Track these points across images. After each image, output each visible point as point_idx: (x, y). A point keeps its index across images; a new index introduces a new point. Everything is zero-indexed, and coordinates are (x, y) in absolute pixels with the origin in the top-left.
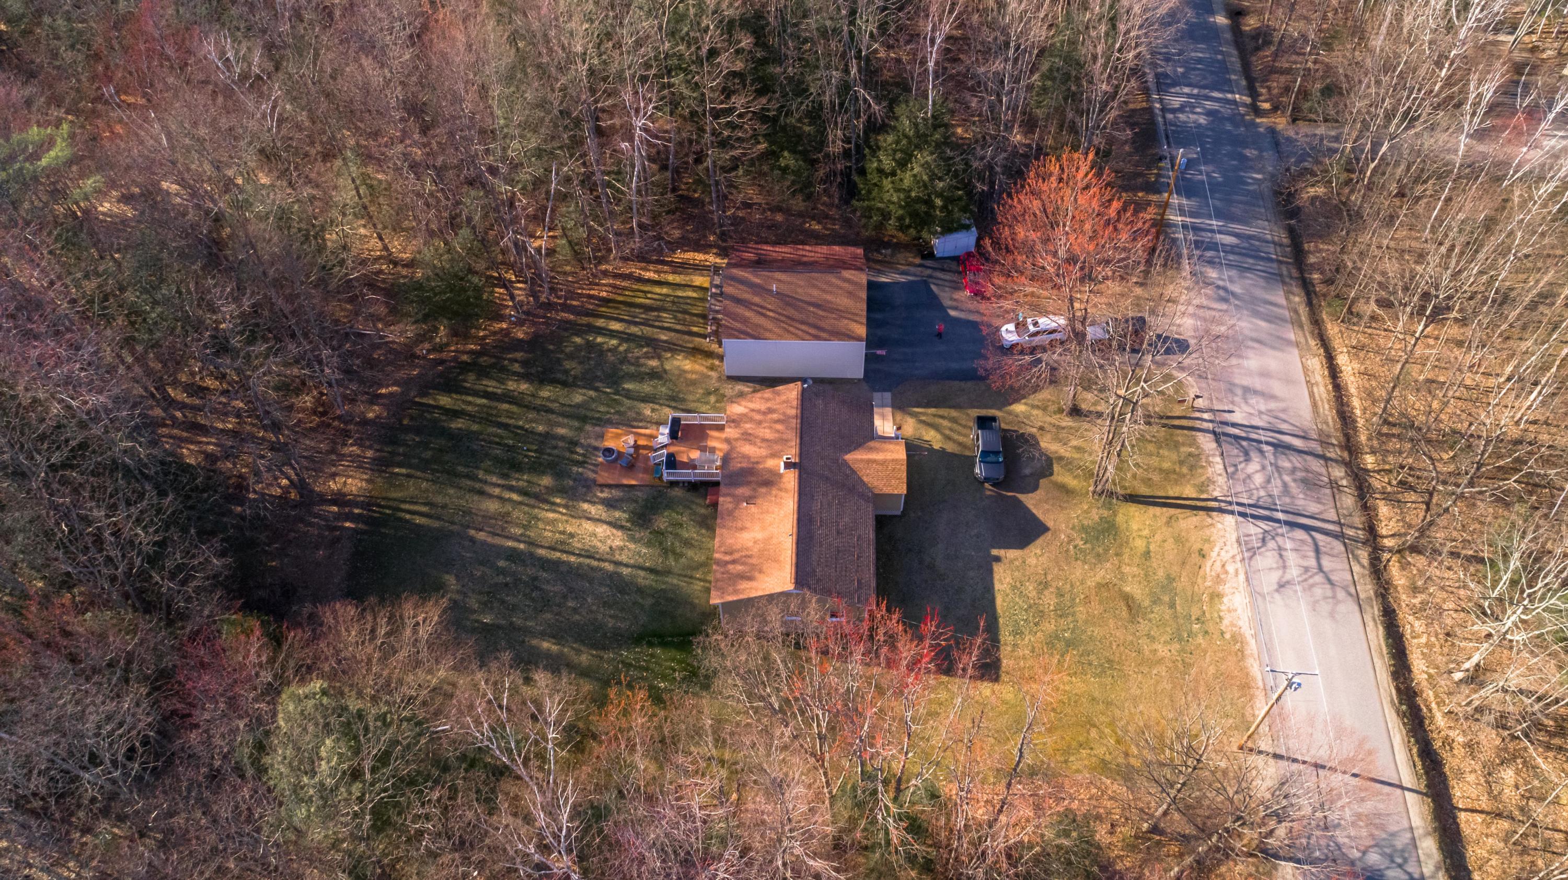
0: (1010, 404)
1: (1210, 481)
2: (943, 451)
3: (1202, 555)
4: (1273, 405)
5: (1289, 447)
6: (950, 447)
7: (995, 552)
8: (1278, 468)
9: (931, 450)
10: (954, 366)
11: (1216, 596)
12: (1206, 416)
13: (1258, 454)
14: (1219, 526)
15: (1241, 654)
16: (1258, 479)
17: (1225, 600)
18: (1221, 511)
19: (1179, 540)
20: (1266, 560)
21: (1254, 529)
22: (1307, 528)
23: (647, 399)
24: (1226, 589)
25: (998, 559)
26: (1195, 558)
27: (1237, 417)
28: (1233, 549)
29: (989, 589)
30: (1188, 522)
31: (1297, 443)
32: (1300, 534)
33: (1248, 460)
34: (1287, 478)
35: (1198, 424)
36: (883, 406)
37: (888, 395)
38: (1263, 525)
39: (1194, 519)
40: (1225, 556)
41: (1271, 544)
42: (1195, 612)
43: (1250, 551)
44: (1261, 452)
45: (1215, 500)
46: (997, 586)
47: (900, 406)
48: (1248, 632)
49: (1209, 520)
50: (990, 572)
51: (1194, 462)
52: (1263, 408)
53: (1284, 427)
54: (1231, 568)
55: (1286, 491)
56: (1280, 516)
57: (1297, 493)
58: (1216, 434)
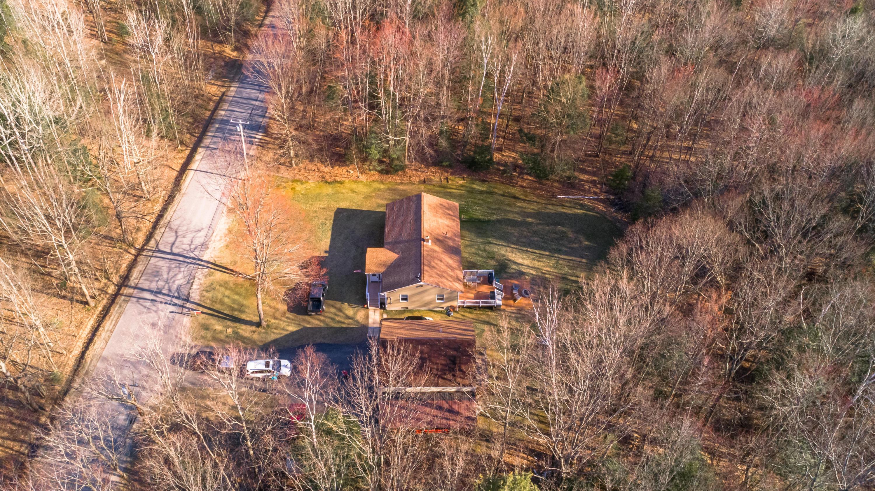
0: (297, 331)
1: (204, 276)
2: (343, 301)
3: (227, 246)
5: (152, 292)
6: (338, 304)
7: (327, 255)
8: (167, 282)
9: (349, 302)
11: (230, 230)
12: (187, 311)
13: (172, 288)
14: (213, 256)
16: (180, 276)
17: (227, 227)
18: (208, 262)
20: (199, 240)
21: (198, 253)
22: (172, 253)
24: (224, 232)
25: (326, 252)
26: (231, 246)
27: (171, 309)
28: (211, 246)
29: (333, 239)
30: (226, 261)
31: (147, 295)
32: (175, 251)
33: (180, 285)
34: (165, 276)
35: (193, 306)
36: (373, 327)
38: (192, 255)
39: (222, 262)
40: (217, 243)
41: (193, 246)
43: (204, 244)
44: (170, 290)
45: (208, 267)
46: (329, 241)
47: (363, 328)
49: (216, 259)
50: (331, 246)
51: (208, 288)
52: (154, 315)
53: (148, 304)
54: (218, 238)
55: (170, 270)
56: (181, 259)
57: (165, 270)
58: (187, 300)
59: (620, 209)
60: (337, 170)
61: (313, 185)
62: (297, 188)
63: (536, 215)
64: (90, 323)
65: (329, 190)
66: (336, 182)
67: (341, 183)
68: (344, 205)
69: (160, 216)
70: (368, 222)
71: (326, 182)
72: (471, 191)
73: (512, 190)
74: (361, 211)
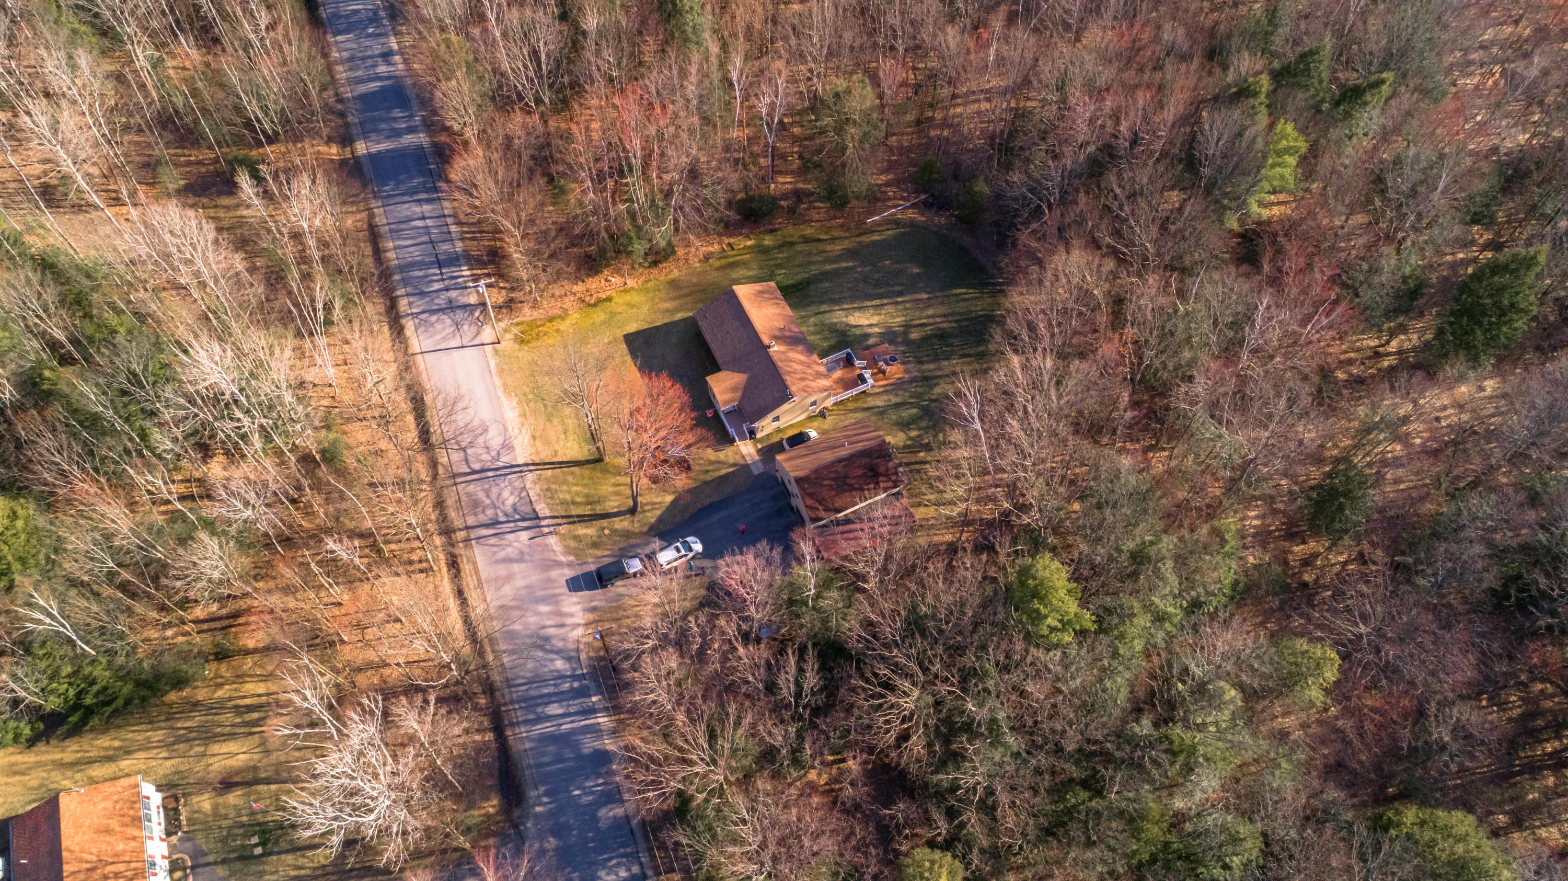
0: (675, 500)
1: (534, 482)
3: (534, 438)
4: (502, 555)
5: (486, 526)
8: (495, 507)
10: (724, 513)
11: (524, 415)
12: (546, 530)
13: (507, 512)
14: (527, 456)
15: (506, 387)
16: (506, 493)
17: (517, 414)
18: (527, 465)
19: (547, 443)
20: (495, 442)
21: (505, 459)
22: (474, 472)
23: (897, 406)
24: (517, 420)
26: (538, 434)
27: (524, 536)
28: (516, 443)
30: (545, 455)
31: (484, 532)
32: (477, 466)
33: (514, 505)
34: (488, 502)
35: (550, 521)
36: (755, 463)
37: (756, 472)
38: (500, 464)
40: (520, 438)
41: (494, 453)
42: (532, 405)
43: (507, 446)
44: (506, 515)
45: (530, 471)
47: (744, 469)
48: (503, 399)
49: (533, 458)
51: (549, 493)
52: (509, 550)
53: (492, 541)
54: (516, 432)
55: (487, 493)
56: (490, 474)
57: (481, 495)
58: (538, 518)
59: (940, 208)
60: (593, 283)
61: (577, 316)
62: (562, 328)
63: (851, 254)
64: (446, 586)
65: (599, 316)
66: (600, 301)
67: (609, 299)
68: (632, 328)
69: (425, 434)
70: (673, 341)
71: (590, 305)
72: (763, 251)
73: (809, 231)
74: (656, 328)
